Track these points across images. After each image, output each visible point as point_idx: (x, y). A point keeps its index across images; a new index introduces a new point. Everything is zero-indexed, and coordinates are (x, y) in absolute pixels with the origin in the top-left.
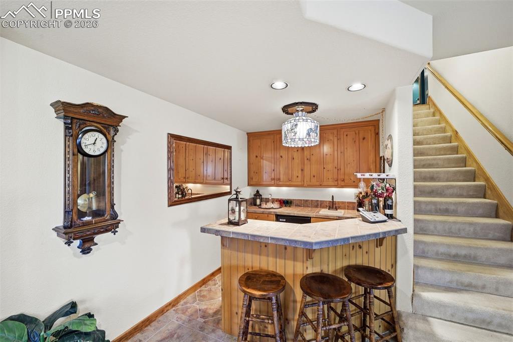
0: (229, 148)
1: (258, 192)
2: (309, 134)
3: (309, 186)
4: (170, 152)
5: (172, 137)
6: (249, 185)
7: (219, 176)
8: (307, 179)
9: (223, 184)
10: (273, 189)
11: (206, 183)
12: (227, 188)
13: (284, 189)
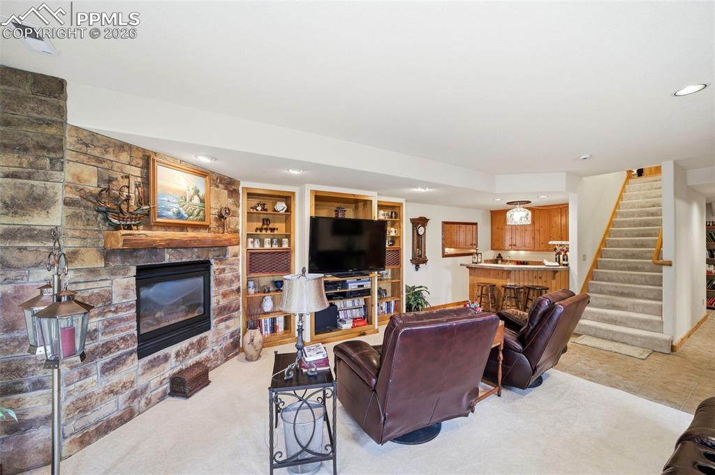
0: (476, 224)
1: (500, 255)
2: (521, 219)
3: (538, 251)
4: (443, 231)
5: (445, 223)
6: (492, 249)
7: (469, 242)
8: (537, 245)
9: (472, 248)
10: (513, 253)
11: (459, 248)
12: (474, 251)
13: (522, 252)
